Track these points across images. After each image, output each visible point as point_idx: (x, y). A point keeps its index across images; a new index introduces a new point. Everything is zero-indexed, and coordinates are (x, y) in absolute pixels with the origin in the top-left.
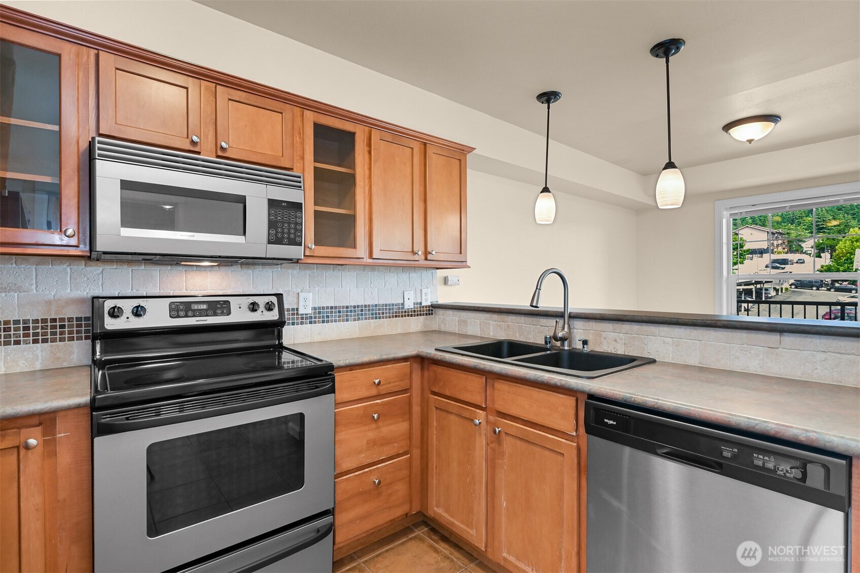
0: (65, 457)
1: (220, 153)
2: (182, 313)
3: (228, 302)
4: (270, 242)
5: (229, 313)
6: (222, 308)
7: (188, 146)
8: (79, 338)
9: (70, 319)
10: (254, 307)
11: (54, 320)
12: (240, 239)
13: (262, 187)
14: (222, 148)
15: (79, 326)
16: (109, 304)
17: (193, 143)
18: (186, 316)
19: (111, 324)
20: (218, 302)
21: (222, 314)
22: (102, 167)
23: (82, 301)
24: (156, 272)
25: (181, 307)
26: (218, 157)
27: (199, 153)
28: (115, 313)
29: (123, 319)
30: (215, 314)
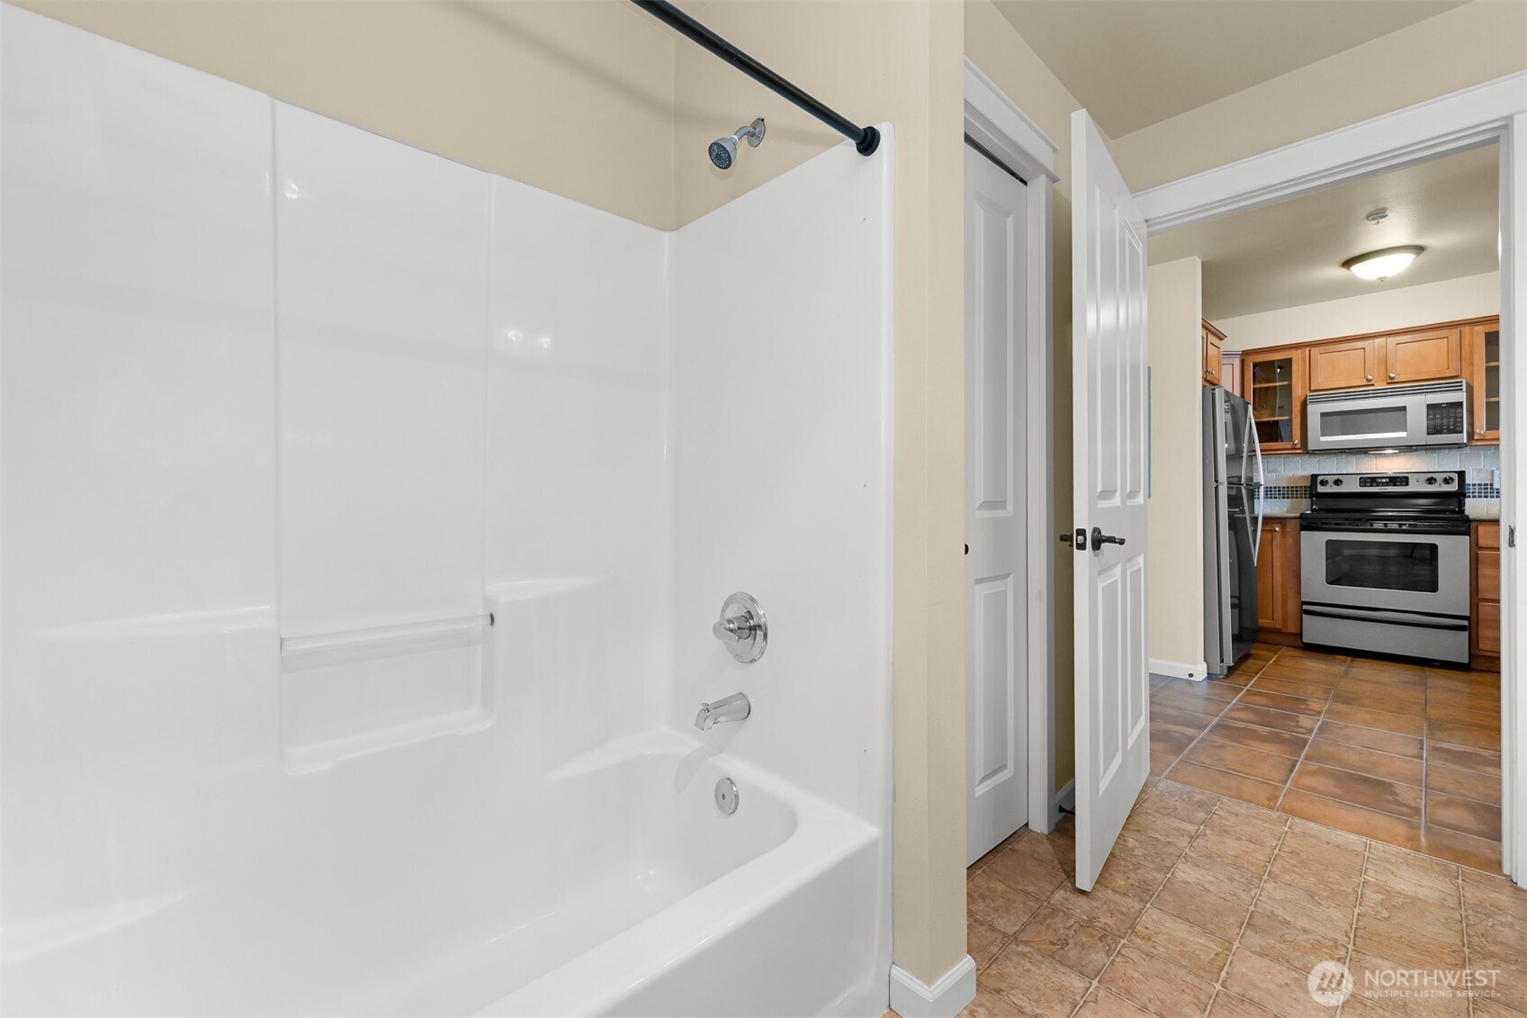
0: (1290, 540)
1: (1389, 381)
2: (1368, 484)
3: (1407, 478)
4: (1428, 434)
5: (1407, 484)
6: (1401, 481)
7: (1365, 383)
8: (1306, 498)
9: (1301, 487)
10: (1431, 481)
11: (1292, 487)
12: (1403, 434)
13: (1422, 396)
14: (1390, 378)
15: (1306, 491)
16: (1320, 478)
17: (1368, 380)
18: (1371, 486)
19: (1321, 489)
20: (1398, 477)
21: (1401, 485)
22: (1310, 407)
23: (1304, 477)
24: (1353, 459)
25: (1366, 480)
26: (1388, 383)
27: (1373, 385)
28: (1323, 483)
29: (1328, 486)
30: (1395, 485)
